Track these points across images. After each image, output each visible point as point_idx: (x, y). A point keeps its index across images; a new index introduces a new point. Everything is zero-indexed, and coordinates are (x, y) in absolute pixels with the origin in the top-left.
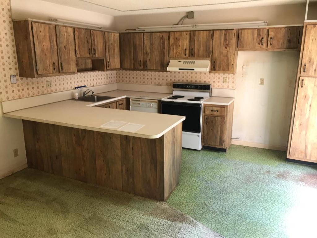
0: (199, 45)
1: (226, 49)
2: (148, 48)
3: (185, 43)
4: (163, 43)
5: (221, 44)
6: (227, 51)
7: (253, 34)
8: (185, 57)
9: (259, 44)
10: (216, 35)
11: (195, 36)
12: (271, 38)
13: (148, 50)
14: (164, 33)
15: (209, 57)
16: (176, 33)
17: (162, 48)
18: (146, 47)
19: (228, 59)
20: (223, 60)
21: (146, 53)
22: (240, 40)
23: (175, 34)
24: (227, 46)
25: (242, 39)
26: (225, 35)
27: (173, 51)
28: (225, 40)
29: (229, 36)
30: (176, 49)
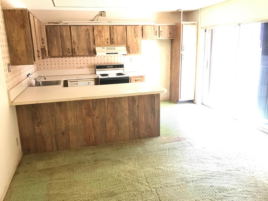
0: (117, 36)
1: (136, 39)
2: (75, 38)
3: (107, 35)
4: (89, 34)
5: (132, 35)
6: (137, 40)
7: (151, 29)
8: (107, 44)
9: (155, 35)
10: (128, 28)
11: (114, 29)
12: (161, 32)
13: (75, 40)
14: (89, 26)
15: (125, 44)
16: (99, 26)
17: (88, 38)
18: (73, 37)
19: (137, 46)
20: (134, 46)
21: (74, 42)
22: (144, 32)
23: (98, 28)
24: (136, 36)
25: (145, 32)
26: (134, 29)
27: (98, 40)
28: (135, 32)
29: (137, 30)
30: (100, 39)
